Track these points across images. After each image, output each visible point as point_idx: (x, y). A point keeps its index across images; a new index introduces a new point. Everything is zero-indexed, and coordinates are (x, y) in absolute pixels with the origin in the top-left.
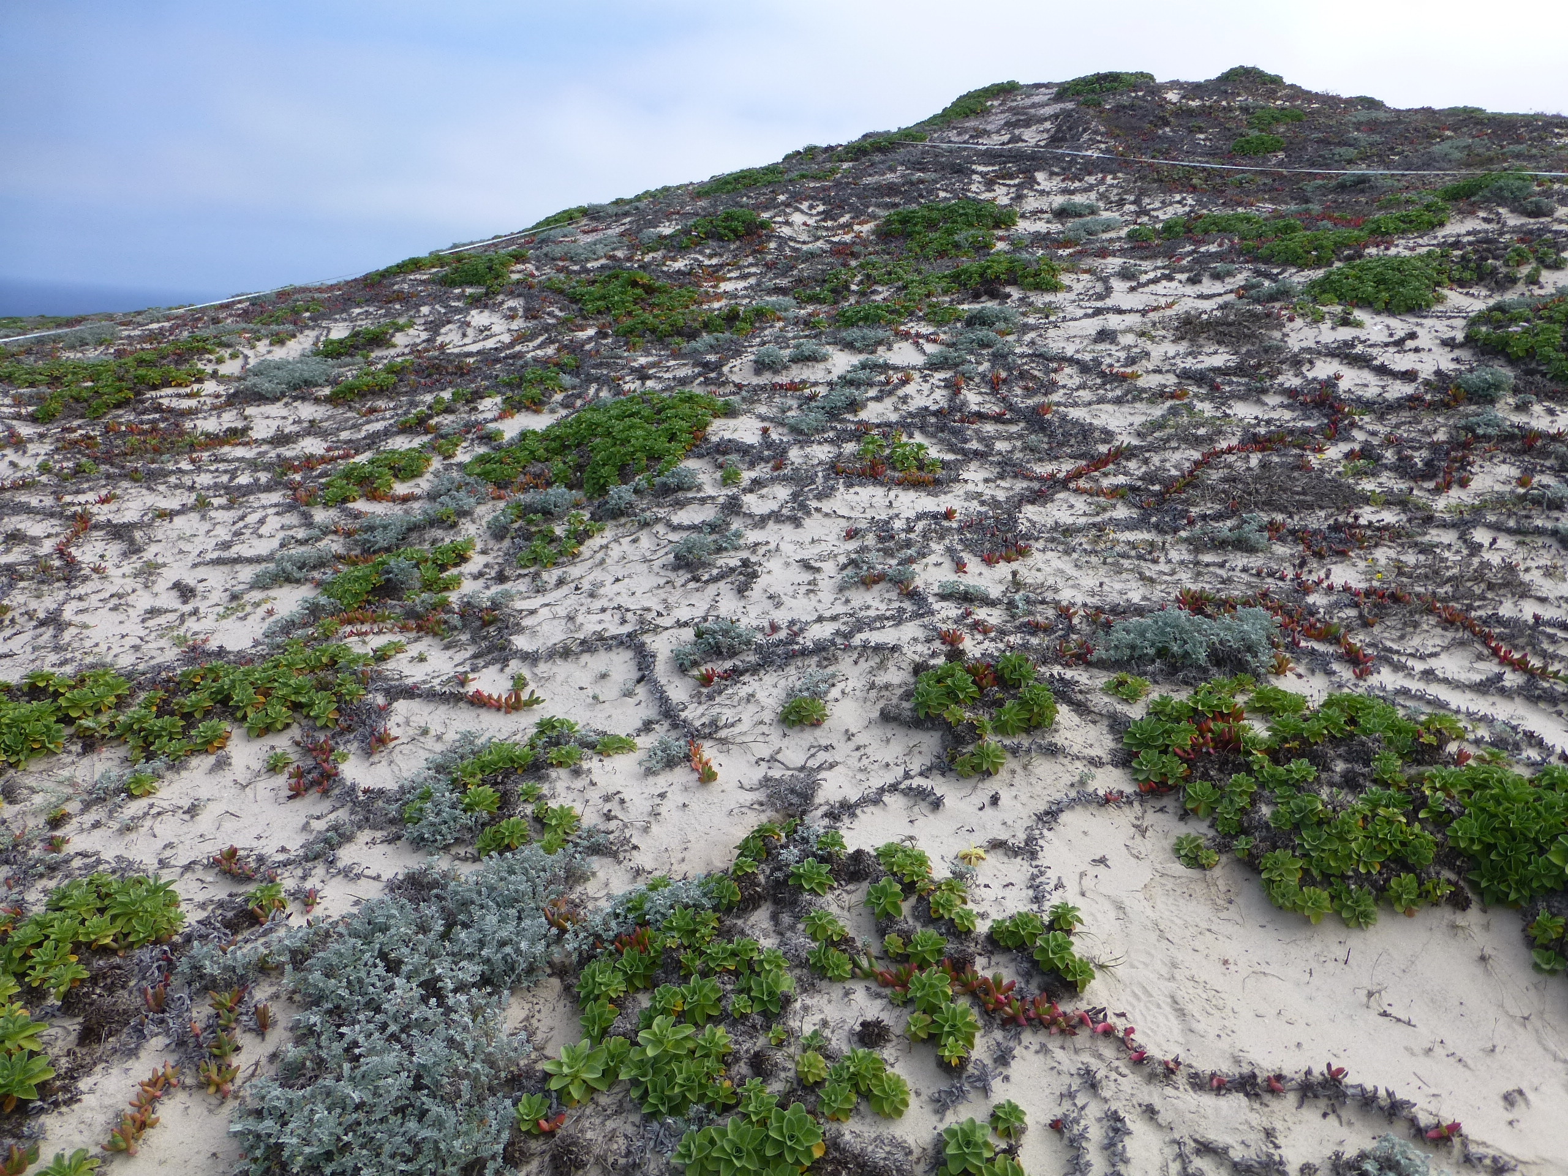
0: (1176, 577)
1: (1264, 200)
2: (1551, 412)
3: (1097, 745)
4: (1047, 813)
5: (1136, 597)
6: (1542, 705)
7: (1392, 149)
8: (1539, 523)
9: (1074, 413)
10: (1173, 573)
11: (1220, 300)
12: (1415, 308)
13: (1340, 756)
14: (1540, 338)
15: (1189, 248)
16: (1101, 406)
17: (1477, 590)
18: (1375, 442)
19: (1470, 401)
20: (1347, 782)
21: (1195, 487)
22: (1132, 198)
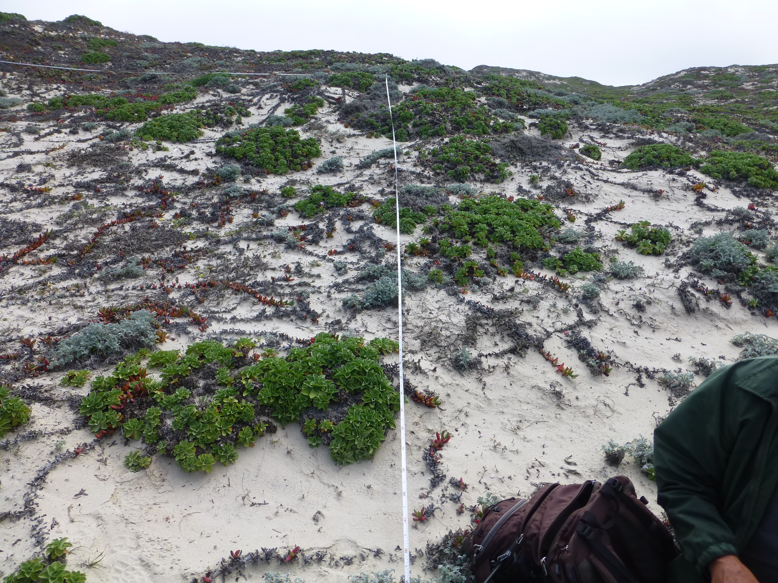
0: (96, 302)
1: (106, 88)
2: (259, 182)
3: (64, 420)
4: (37, 479)
5: (73, 320)
6: (284, 319)
7: (165, 62)
8: (265, 233)
9: (11, 217)
10: (94, 300)
11: (90, 142)
12: (191, 139)
13: (200, 377)
14: (247, 148)
15: (67, 114)
16: (29, 210)
17: (246, 272)
18: (187, 207)
19: (225, 181)
20: (206, 391)
21: (98, 248)
22: (26, 86)
